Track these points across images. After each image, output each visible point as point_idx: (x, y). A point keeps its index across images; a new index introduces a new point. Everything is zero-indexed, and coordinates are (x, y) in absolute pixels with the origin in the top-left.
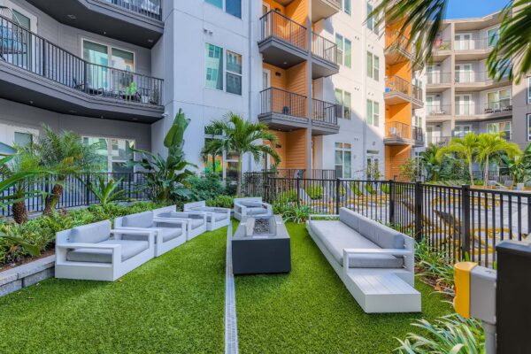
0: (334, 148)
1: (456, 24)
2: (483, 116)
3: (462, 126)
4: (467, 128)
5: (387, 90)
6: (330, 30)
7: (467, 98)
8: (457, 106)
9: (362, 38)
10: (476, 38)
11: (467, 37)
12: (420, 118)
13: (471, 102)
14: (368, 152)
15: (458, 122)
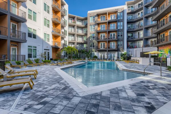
0: (27, 48)
1: (77, 17)
2: (83, 42)
3: (79, 44)
4: (80, 45)
5: (53, 31)
6: (26, 7)
7: (80, 37)
8: (78, 39)
9: (42, 13)
10: (82, 22)
11: (80, 21)
12: (66, 41)
13: (81, 38)
14: (45, 50)
15: (77, 43)
